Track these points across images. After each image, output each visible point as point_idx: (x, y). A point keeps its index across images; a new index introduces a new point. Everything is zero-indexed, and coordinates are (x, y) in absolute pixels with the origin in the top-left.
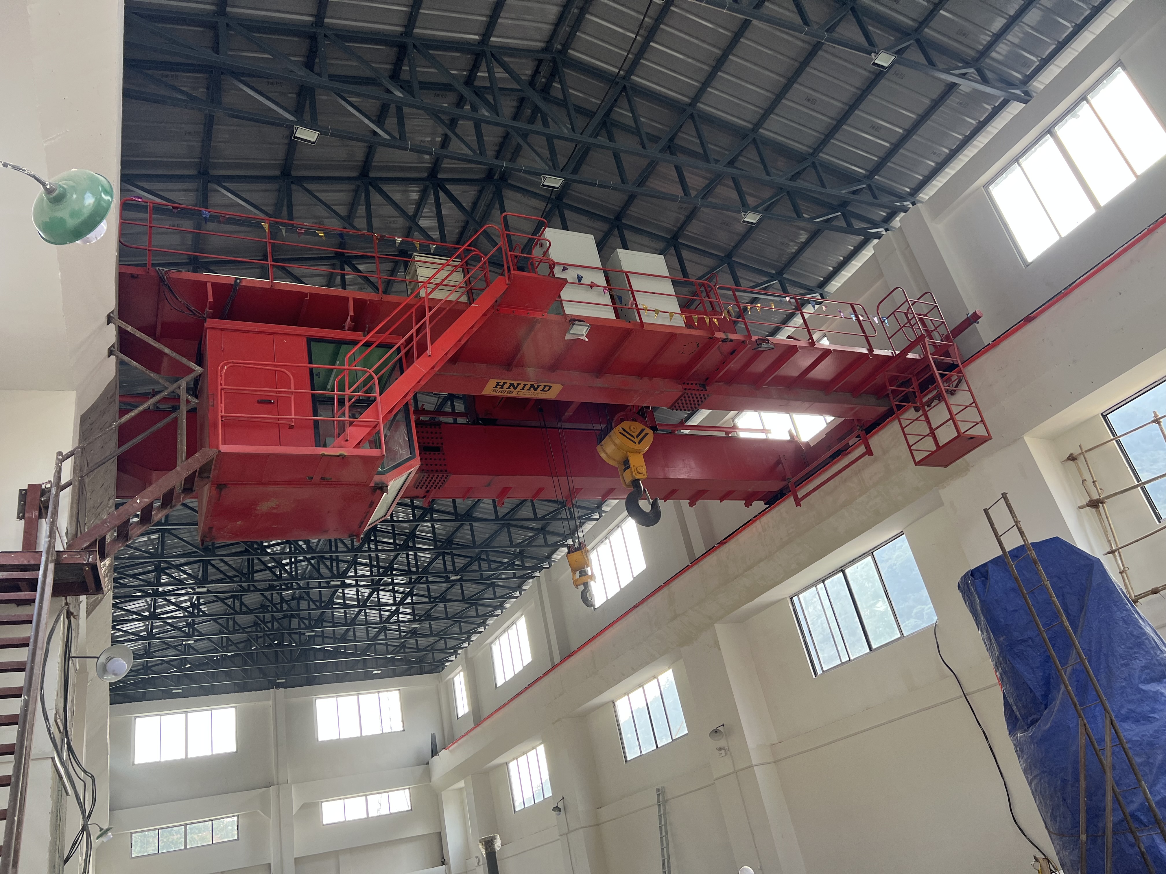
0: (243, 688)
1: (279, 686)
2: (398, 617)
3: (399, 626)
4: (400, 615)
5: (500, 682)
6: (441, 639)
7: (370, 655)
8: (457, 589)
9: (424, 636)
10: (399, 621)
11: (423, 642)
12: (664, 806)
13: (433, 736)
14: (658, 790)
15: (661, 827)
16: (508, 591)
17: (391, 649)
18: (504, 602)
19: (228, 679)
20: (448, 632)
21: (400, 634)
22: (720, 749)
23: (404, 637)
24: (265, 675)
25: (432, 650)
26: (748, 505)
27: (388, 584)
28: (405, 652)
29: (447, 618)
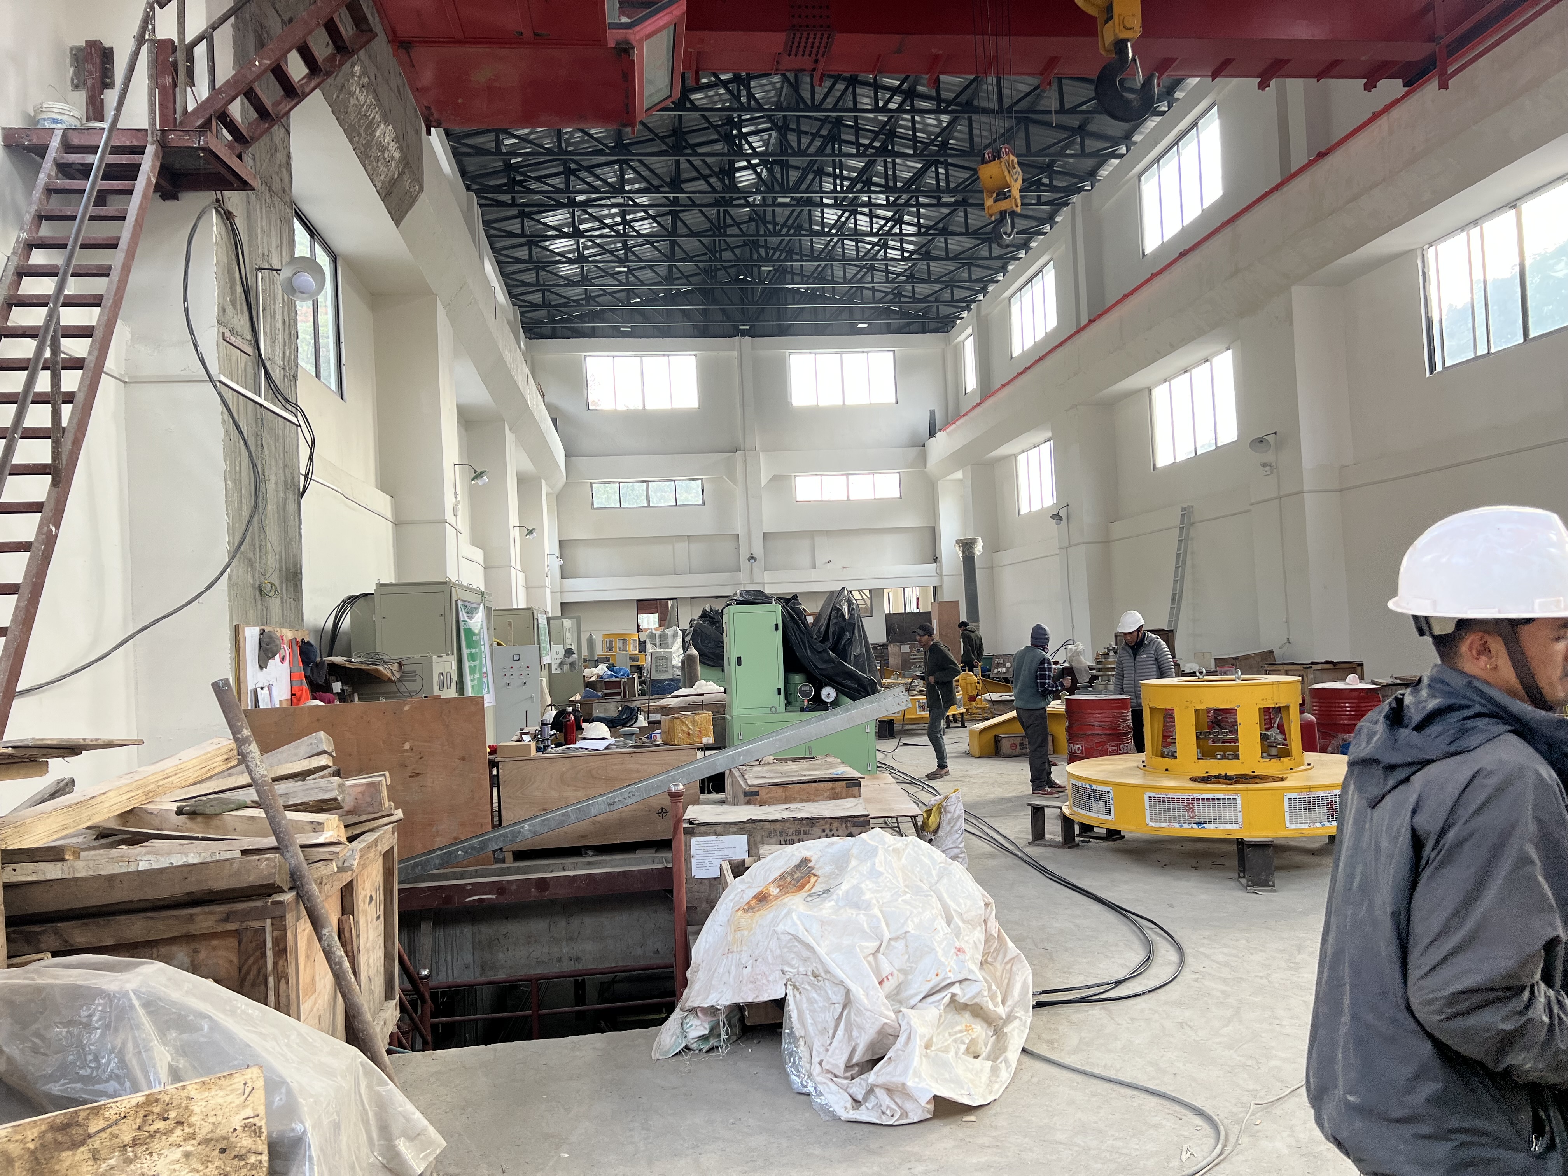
0: (704, 333)
1: (744, 334)
2: (886, 253)
3: (887, 265)
4: (889, 251)
5: (1017, 351)
6: (946, 287)
7: (857, 304)
8: (960, 217)
9: (922, 281)
10: (886, 258)
11: (922, 289)
12: (1188, 529)
13: (932, 413)
14: (1184, 509)
15: (1178, 555)
16: (1035, 224)
17: (879, 295)
18: (1029, 240)
19: (685, 319)
20: (956, 278)
21: (887, 277)
22: (1264, 465)
23: (893, 281)
24: (729, 319)
25: (937, 300)
26: (1369, 87)
27: (864, 205)
28: (900, 302)
29: (948, 258)
